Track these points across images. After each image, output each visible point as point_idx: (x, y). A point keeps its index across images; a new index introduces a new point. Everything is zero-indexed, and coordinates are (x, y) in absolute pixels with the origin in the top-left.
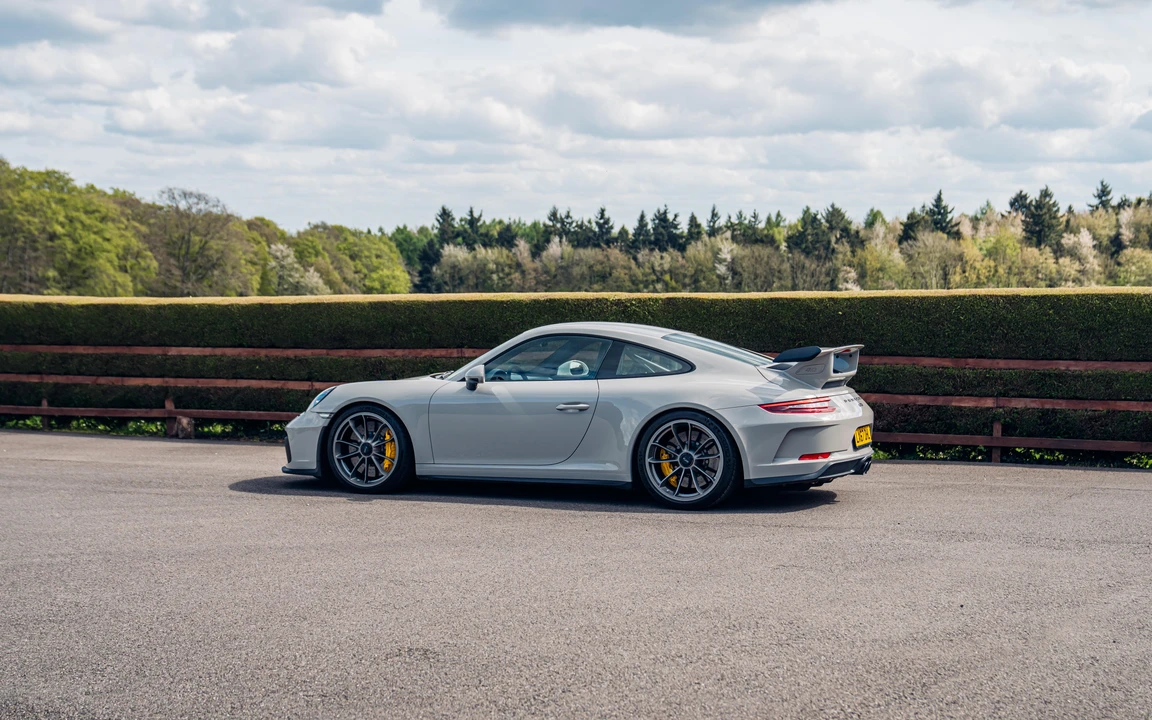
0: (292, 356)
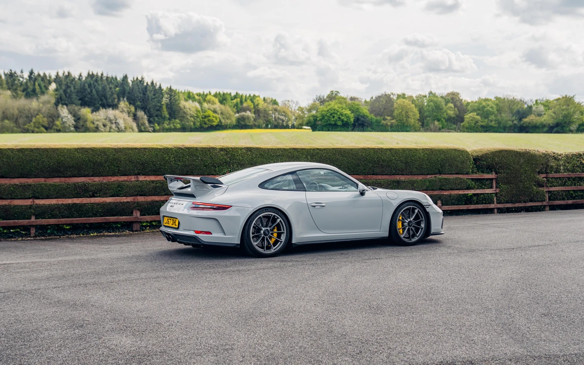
0: (17, 183)
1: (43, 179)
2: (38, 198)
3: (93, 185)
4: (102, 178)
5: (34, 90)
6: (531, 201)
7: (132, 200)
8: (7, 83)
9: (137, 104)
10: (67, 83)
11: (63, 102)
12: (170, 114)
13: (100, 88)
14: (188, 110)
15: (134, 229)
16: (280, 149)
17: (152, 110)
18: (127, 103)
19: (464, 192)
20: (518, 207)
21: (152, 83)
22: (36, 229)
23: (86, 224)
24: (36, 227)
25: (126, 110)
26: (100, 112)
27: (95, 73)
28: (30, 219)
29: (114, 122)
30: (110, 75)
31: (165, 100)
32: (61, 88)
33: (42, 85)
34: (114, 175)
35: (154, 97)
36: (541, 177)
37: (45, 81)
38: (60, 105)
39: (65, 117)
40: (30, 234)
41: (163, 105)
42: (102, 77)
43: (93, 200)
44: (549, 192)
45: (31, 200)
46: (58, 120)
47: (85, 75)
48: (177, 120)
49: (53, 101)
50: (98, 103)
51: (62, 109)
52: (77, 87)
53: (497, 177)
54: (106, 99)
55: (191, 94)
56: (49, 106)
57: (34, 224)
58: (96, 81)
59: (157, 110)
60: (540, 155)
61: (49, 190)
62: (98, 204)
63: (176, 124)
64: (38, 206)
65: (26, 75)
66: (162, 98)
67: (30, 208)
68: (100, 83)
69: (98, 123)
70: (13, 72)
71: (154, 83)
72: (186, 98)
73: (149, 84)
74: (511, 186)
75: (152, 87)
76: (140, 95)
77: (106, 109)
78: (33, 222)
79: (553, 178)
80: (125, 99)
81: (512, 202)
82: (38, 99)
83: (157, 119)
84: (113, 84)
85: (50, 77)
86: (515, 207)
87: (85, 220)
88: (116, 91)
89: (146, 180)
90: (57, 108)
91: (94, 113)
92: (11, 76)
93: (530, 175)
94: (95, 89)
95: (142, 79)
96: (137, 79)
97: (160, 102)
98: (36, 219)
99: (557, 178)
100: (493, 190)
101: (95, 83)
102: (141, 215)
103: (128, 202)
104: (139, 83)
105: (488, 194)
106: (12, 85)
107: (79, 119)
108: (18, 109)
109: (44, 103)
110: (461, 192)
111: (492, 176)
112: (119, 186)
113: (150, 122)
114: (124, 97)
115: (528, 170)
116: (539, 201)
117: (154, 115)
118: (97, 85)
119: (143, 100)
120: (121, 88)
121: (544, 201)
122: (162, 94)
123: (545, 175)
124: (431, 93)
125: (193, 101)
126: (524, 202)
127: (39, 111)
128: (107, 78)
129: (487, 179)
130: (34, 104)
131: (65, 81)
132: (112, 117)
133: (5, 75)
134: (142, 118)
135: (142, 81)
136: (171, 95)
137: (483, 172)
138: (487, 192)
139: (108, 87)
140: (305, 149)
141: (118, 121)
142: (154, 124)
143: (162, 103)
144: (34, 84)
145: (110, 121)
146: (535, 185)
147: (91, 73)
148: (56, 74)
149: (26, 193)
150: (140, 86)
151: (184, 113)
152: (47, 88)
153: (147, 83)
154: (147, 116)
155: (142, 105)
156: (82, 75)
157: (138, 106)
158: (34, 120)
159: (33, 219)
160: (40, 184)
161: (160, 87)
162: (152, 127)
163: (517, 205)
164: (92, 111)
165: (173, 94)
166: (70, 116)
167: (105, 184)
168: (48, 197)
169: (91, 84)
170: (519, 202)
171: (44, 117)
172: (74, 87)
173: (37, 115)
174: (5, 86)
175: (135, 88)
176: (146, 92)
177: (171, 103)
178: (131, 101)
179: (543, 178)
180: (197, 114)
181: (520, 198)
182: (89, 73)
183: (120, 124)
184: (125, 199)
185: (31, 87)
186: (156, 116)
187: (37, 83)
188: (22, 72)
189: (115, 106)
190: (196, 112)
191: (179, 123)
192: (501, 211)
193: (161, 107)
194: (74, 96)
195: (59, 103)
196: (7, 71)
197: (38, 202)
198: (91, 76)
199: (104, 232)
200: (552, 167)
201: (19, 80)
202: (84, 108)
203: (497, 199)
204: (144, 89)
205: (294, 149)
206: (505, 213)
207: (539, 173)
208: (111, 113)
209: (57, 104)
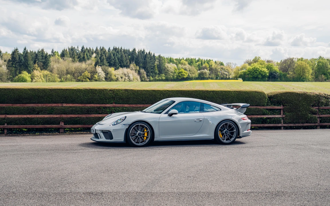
1: (11, 105)
2: (8, 114)
3: (37, 108)
4: (43, 104)
5: (84, 58)
6: (307, 123)
7: (59, 117)
8: (70, 54)
9: (140, 65)
10: (102, 53)
11: (99, 64)
12: (159, 71)
13: (120, 56)
14: (170, 69)
15: (60, 132)
16: (145, 90)
17: (149, 68)
18: (135, 65)
19: (261, 116)
20: (298, 126)
21: (149, 53)
22: (7, 130)
23: (34, 128)
24: (7, 129)
25: (134, 68)
26: (119, 70)
27: (117, 48)
28: (4, 125)
29: (127, 75)
30: (125, 49)
31: (156, 63)
32: (98, 56)
33: (88, 54)
34: (49, 103)
35: (150, 61)
36: (314, 109)
37: (90, 52)
38: (97, 66)
39: (100, 73)
40: (4, 133)
41: (155, 65)
42: (121, 50)
43: (38, 116)
44: (320, 118)
45: (5, 115)
46: (96, 75)
47: (112, 48)
48: (163, 75)
49: (94, 64)
50: (119, 65)
51: (99, 68)
52: (107, 56)
53: (284, 108)
54: (123, 63)
55: (172, 59)
56: (91, 66)
57: (6, 127)
58: (118, 52)
59: (152, 69)
60: (314, 96)
61: (14, 110)
62: (41, 118)
63: (163, 77)
64: (8, 118)
65: (80, 49)
66: (155, 62)
67: (4, 119)
68: (120, 53)
69: (118, 76)
70: (73, 47)
71: (151, 52)
72: (169, 61)
73: (148, 53)
74: (292, 114)
75: (149, 55)
76: (142, 60)
77: (122, 68)
78: (5, 126)
79: (323, 109)
80: (134, 62)
81: (293, 123)
82: (85, 63)
83: (151, 74)
84: (127, 54)
85: (93, 50)
86: (295, 126)
87: (34, 126)
88: (128, 58)
89: (67, 106)
90: (96, 68)
91: (116, 70)
92: (72, 49)
93: (306, 107)
94: (117, 57)
95: (144, 50)
96: (141, 50)
97: (154, 63)
98: (7, 125)
99: (326, 109)
100: (281, 115)
101: (117, 53)
102: (64, 124)
103: (57, 117)
104: (142, 53)
105: (277, 118)
106: (72, 55)
107: (108, 74)
108: (75, 68)
109: (89, 65)
110: (259, 116)
111: (281, 107)
112: (52, 109)
113: (147, 75)
114: (133, 61)
115: (305, 104)
116: (312, 123)
117: (150, 71)
118: (118, 54)
119: (144, 63)
120: (132, 56)
121: (316, 123)
122: (155, 59)
123: (317, 108)
124: (320, 57)
125: (173, 63)
126: (302, 123)
127: (86, 69)
128: (124, 50)
129: (277, 109)
130: (83, 65)
131: (101, 52)
132: (126, 73)
133: (69, 49)
134: (143, 73)
135: (143, 52)
136: (160, 60)
137: (275, 105)
138: (276, 117)
139: (124, 55)
140: (160, 90)
141: (129, 75)
142: (150, 77)
143: (155, 64)
144: (84, 54)
145: (125, 75)
146: (310, 113)
147: (115, 48)
148: (96, 48)
149: (2, 112)
150: (142, 55)
151: (168, 70)
152: (91, 56)
153: (147, 53)
154: (146, 72)
155: (143, 66)
156: (110, 48)
157: (141, 66)
158: (83, 74)
159: (6, 125)
160: (10, 107)
161: (154, 55)
162: (149, 78)
163: (297, 125)
164: (115, 69)
165: (161, 59)
166: (102, 72)
167: (44, 108)
168: (13, 114)
169: (115, 54)
170: (298, 123)
171: (89, 73)
172: (105, 56)
173: (85, 71)
174: (68, 55)
175: (139, 56)
176: (146, 58)
177: (160, 64)
178: (137, 64)
179: (316, 109)
180: (175, 71)
181: (299, 121)
182: (114, 48)
183: (130, 76)
184: (55, 116)
185: (82, 56)
186: (151, 72)
187: (85, 53)
188: (78, 47)
189: (127, 67)
190: (174, 70)
191: (164, 77)
192: (286, 128)
193: (154, 67)
194: (105, 61)
195: (97, 65)
196: (70, 47)
197: (8, 116)
198: (115, 49)
199: (44, 133)
200: (322, 103)
201: (76, 52)
202: (111, 67)
203: (283, 121)
204: (145, 57)
205: (153, 90)
206: (289, 129)
207: (313, 106)
208: (125, 70)
209: (96, 65)
